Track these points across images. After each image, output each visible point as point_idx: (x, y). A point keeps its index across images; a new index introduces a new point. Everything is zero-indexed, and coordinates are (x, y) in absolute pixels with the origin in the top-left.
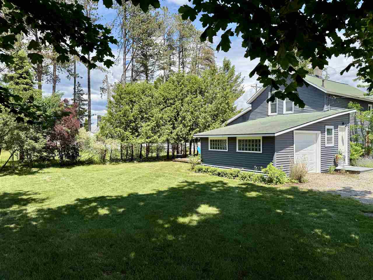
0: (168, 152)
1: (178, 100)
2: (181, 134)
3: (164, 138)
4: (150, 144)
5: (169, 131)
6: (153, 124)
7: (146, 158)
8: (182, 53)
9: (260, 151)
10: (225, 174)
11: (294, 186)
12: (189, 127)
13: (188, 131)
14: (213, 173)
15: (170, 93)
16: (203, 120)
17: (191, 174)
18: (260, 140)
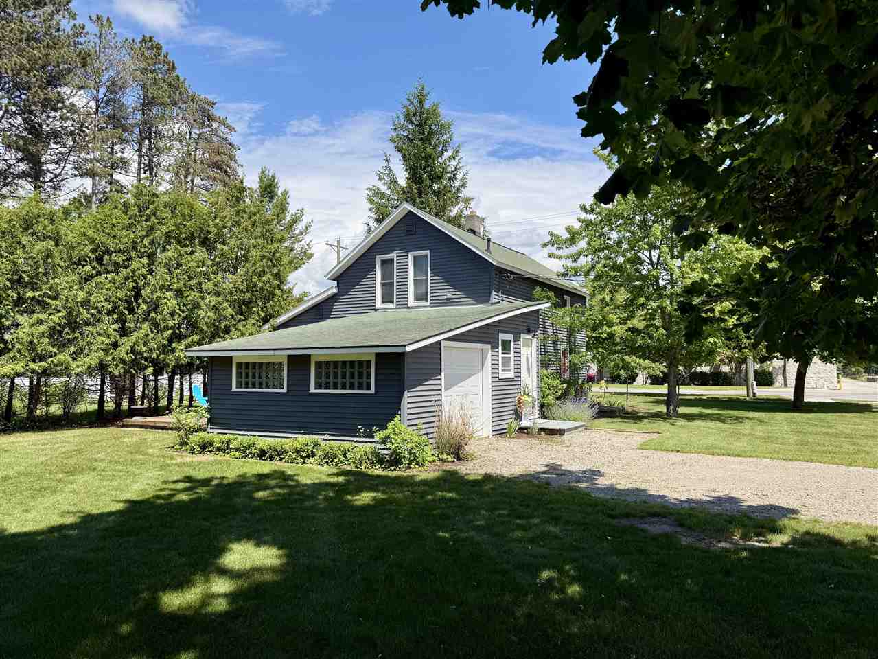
0: (101, 401)
1: (138, 257)
2: (144, 349)
3: (91, 360)
4: (43, 379)
5: (107, 341)
6: (55, 318)
7: (27, 419)
8: (147, 141)
9: (369, 388)
10: (280, 453)
11: (448, 468)
12: (170, 331)
13: (166, 342)
14: (244, 451)
15: (114, 237)
16: (211, 314)
17: (179, 460)
18: (369, 363)
